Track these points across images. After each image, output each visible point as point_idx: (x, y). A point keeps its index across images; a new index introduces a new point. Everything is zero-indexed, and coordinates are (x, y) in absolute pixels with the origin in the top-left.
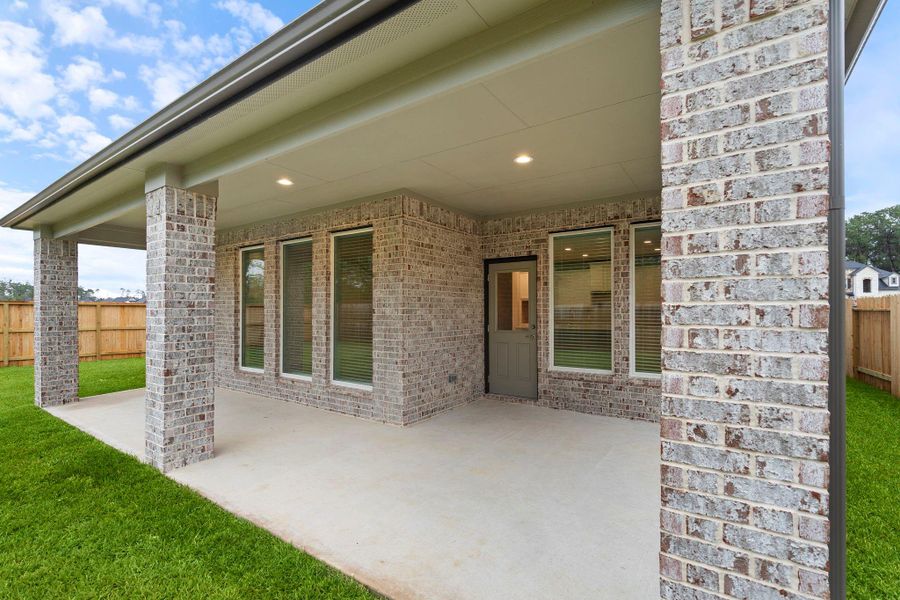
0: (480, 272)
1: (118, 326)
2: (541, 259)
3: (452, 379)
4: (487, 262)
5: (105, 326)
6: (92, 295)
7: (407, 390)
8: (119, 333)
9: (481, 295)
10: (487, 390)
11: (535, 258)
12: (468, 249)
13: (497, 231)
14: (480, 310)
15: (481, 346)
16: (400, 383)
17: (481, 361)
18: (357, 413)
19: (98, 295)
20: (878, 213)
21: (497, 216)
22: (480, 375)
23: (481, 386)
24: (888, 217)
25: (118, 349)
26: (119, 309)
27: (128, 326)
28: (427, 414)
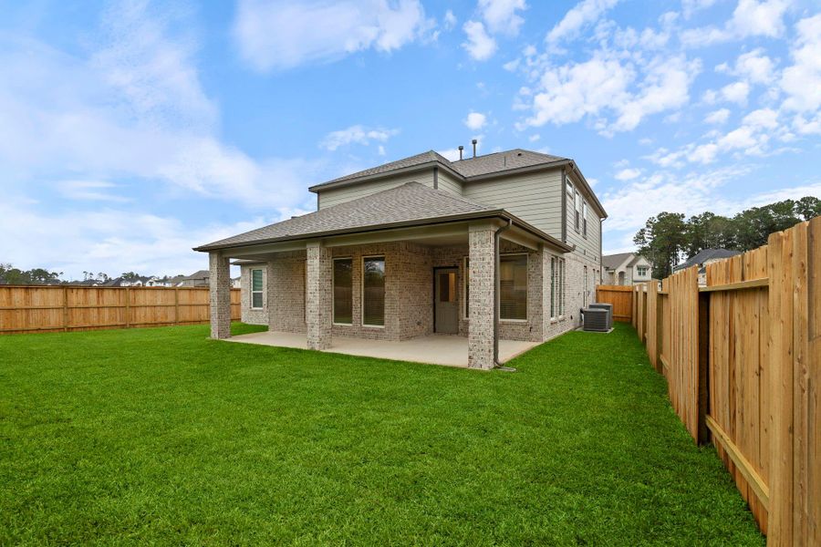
0: (431, 273)
1: (187, 302)
2: (460, 267)
3: (419, 324)
4: (435, 269)
5: (180, 303)
6: (56, 278)
7: (401, 326)
8: (188, 307)
9: (432, 285)
10: (435, 331)
11: (457, 267)
12: (426, 263)
13: (440, 253)
14: (431, 292)
15: (431, 309)
16: (398, 323)
17: (432, 317)
18: (377, 338)
19: (61, 278)
20: (763, 209)
21: (440, 247)
22: (431, 323)
23: (432, 330)
24: (771, 212)
25: (188, 318)
26: (188, 292)
27: (193, 303)
28: (409, 338)
